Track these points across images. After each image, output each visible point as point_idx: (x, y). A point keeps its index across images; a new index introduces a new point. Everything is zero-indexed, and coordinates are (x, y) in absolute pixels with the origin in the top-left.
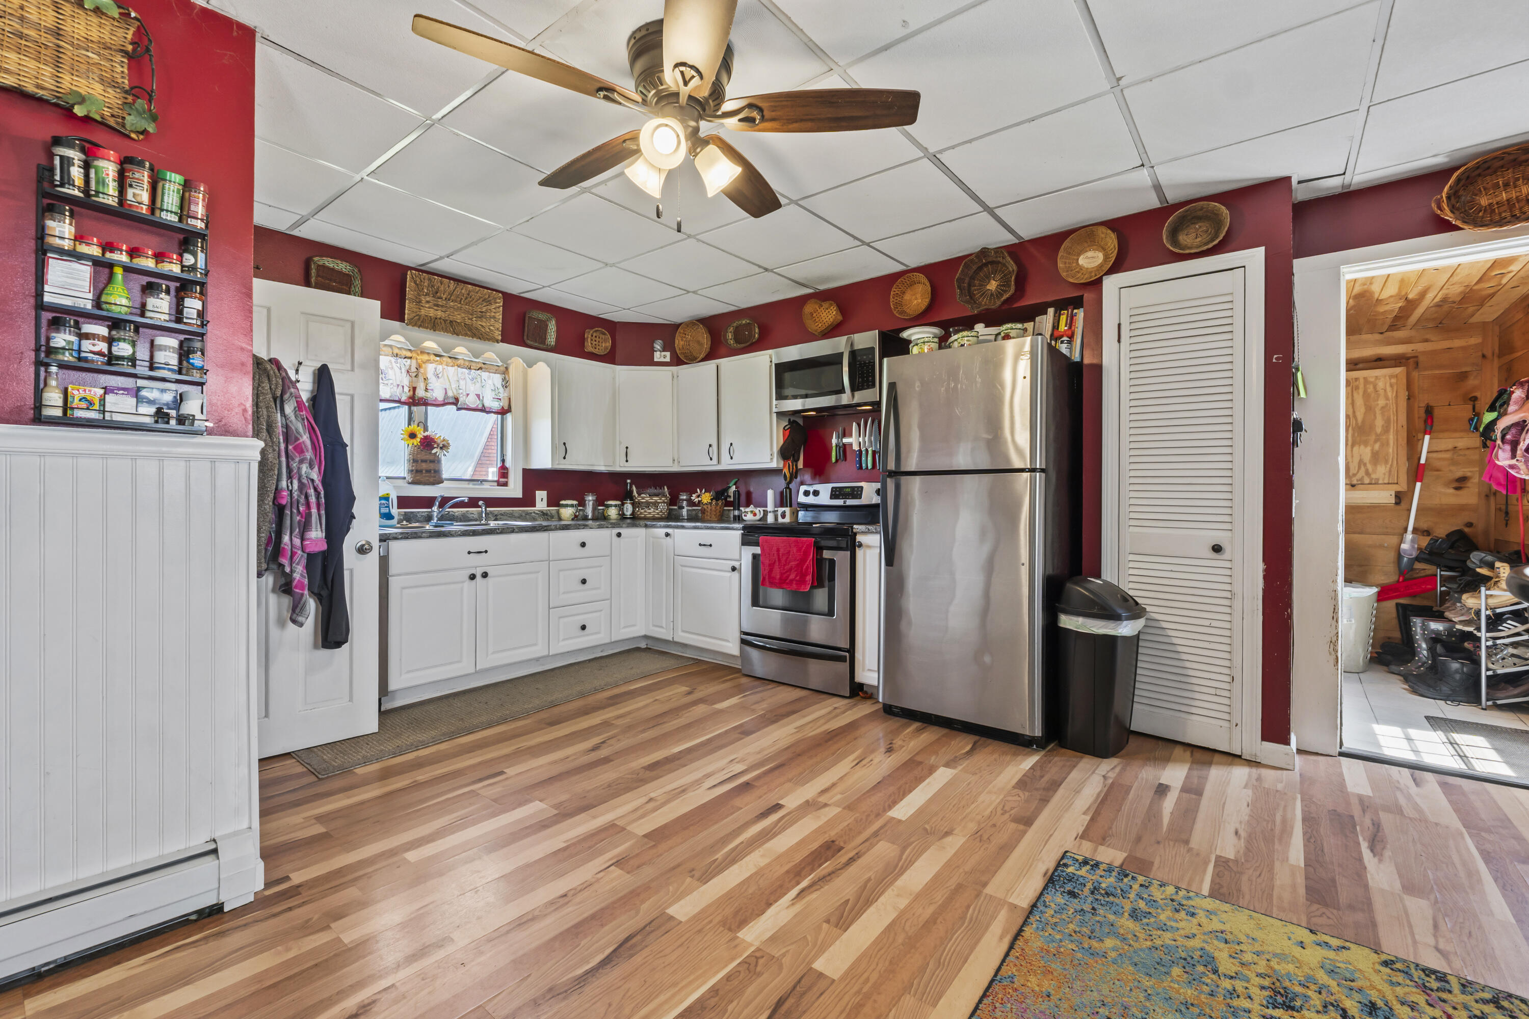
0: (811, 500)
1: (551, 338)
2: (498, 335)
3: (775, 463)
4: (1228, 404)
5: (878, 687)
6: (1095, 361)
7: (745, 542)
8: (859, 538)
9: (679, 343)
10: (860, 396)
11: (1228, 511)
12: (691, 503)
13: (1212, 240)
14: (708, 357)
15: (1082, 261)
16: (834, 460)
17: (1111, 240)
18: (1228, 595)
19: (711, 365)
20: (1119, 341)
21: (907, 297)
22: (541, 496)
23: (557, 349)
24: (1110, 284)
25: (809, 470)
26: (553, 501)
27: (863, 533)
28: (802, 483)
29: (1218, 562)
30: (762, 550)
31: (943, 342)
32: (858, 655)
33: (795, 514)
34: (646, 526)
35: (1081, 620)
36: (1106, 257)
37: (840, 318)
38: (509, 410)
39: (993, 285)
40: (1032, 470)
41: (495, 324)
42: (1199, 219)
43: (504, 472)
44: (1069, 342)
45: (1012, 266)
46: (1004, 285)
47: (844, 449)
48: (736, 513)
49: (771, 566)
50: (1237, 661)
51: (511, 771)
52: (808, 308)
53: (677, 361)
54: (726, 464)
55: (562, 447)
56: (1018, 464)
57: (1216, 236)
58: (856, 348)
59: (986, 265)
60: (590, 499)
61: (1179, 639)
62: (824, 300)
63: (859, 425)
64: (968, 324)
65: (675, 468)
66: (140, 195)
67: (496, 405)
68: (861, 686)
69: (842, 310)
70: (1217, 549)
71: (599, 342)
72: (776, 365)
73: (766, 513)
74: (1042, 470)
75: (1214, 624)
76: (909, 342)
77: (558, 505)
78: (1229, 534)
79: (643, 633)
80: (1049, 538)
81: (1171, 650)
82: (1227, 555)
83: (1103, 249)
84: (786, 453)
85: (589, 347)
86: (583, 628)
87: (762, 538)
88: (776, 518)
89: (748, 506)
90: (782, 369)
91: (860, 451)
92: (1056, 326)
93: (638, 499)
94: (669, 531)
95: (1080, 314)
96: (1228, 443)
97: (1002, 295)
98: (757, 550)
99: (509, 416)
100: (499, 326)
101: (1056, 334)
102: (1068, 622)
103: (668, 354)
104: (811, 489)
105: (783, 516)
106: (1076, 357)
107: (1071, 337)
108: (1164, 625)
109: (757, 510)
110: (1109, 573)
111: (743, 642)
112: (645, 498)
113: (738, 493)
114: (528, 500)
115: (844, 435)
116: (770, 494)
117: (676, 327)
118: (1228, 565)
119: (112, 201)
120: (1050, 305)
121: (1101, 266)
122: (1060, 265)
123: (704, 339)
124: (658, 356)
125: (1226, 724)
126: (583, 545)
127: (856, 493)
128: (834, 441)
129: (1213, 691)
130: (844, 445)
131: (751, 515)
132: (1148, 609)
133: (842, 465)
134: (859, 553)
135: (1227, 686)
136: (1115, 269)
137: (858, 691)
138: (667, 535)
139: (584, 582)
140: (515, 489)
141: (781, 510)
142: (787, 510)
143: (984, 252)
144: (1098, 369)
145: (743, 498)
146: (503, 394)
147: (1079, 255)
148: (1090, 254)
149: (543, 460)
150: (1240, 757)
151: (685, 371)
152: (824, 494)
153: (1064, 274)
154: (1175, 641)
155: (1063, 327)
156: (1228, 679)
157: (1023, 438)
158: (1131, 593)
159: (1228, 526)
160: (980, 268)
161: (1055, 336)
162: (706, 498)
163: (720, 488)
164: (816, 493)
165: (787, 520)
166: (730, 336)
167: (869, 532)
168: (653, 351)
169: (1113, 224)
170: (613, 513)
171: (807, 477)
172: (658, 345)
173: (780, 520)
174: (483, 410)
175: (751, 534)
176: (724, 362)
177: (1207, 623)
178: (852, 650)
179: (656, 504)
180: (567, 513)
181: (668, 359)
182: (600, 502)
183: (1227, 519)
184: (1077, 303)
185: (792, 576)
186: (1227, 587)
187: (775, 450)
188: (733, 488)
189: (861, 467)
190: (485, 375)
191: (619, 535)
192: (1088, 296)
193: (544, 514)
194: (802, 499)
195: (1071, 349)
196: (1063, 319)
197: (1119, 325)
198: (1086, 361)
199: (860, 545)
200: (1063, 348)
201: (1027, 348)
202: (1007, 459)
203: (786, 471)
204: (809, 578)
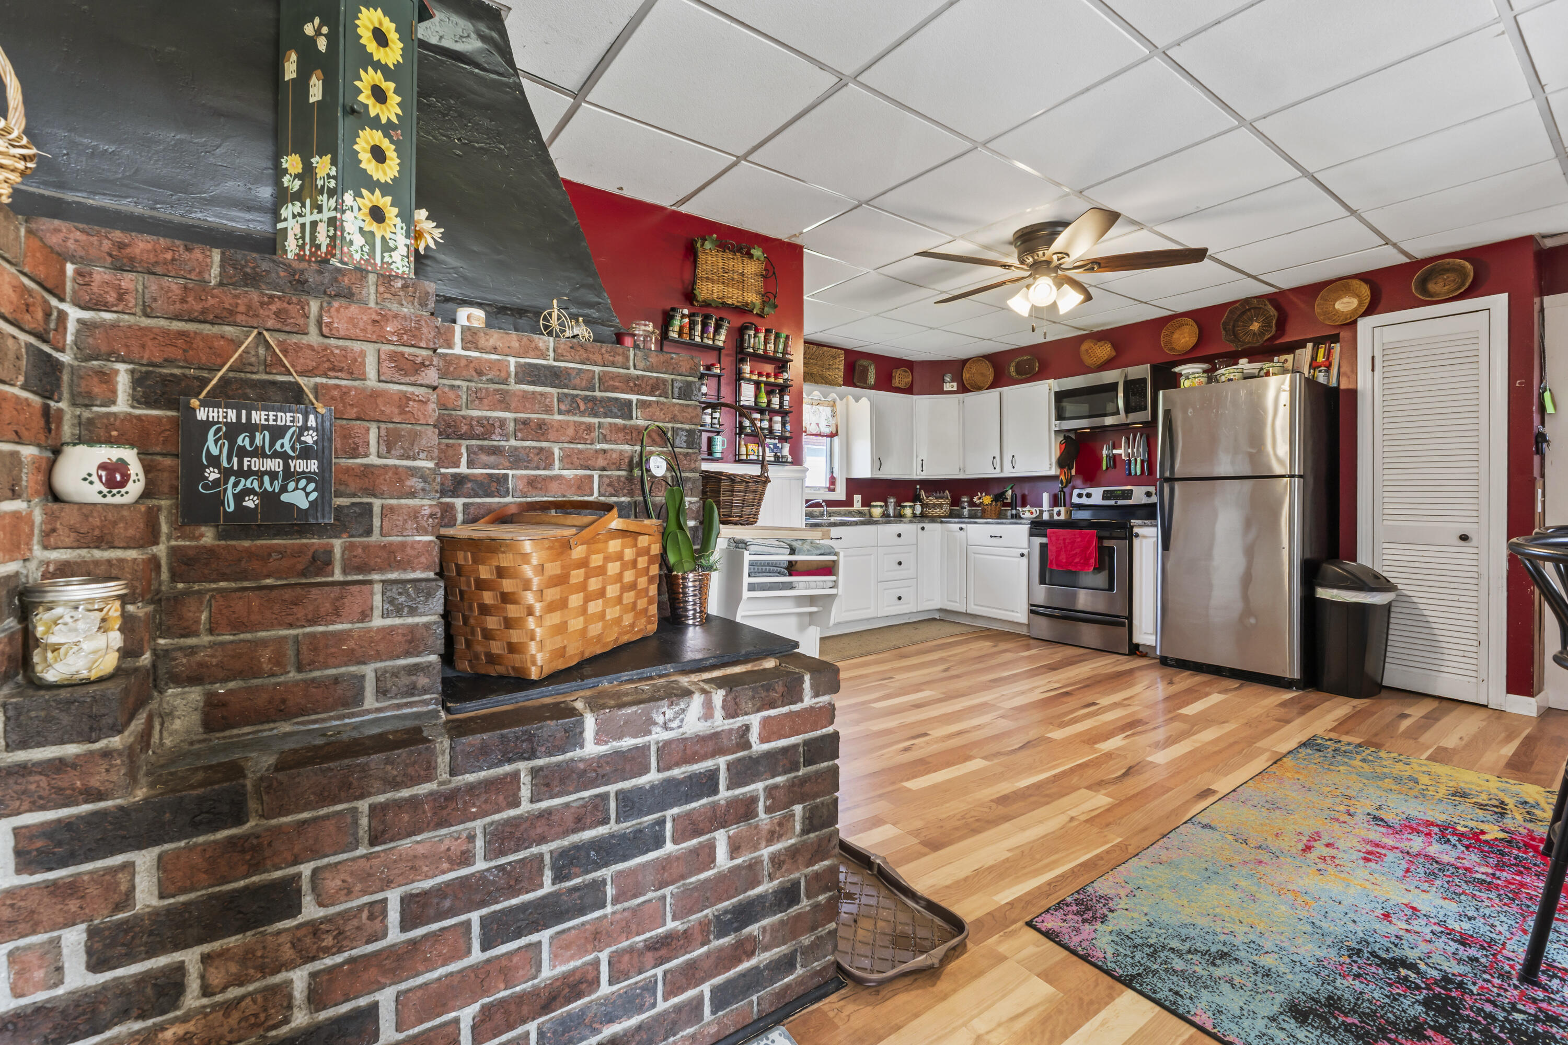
0: (1084, 501)
1: (872, 379)
2: (841, 381)
3: (1054, 471)
4: (1475, 421)
5: (1155, 647)
6: (1351, 386)
7: (1031, 534)
8: (1136, 530)
9: (966, 375)
10: (1134, 417)
11: (1475, 507)
12: (972, 504)
13: (1459, 288)
14: (991, 387)
15: (1339, 306)
16: (1104, 468)
17: (1365, 290)
18: (1475, 575)
19: (994, 393)
20: (1373, 370)
21: (1176, 336)
22: (857, 498)
23: (876, 387)
24: (1365, 325)
25: (1081, 477)
26: (866, 503)
27: (1140, 526)
28: (1074, 488)
29: (1465, 548)
30: (1050, 539)
31: (1210, 374)
32: (1136, 622)
33: (1069, 513)
34: (942, 522)
35: (1335, 591)
36: (1360, 303)
37: (1114, 354)
38: (836, 434)
39: (1255, 326)
40: (1292, 476)
41: (839, 372)
42: (1447, 270)
43: (833, 481)
44: (1327, 371)
45: (1273, 312)
46: (1266, 325)
47: (1114, 459)
48: (1014, 512)
49: (1058, 552)
50: (1484, 629)
51: (897, 677)
52: (1085, 347)
53: (964, 389)
54: (1008, 472)
55: (879, 462)
56: (1278, 470)
57: (1463, 284)
58: (1129, 378)
59: (1249, 310)
60: (892, 501)
61: (1429, 611)
62: (1099, 340)
63: (1128, 439)
64: (1232, 358)
65: (961, 476)
66: (771, 347)
67: (827, 431)
68: (1137, 646)
69: (1115, 346)
70: (1464, 538)
71: (901, 377)
72: (1056, 393)
73: (1041, 512)
74: (1300, 476)
75: (1462, 598)
76: (1181, 375)
77: (870, 506)
78: (1475, 526)
79: (938, 607)
80: (1307, 529)
81: (1422, 621)
82: (1474, 542)
83: (1358, 296)
84: (1062, 463)
85: (896, 383)
86: (900, 598)
87: (1049, 531)
88: (1051, 516)
89: (1024, 505)
90: (1060, 396)
91: (1130, 461)
92: (1314, 358)
93: (926, 500)
94: (963, 526)
95: (1337, 347)
96: (1475, 452)
97: (1264, 334)
98: (1044, 540)
99: (836, 439)
100: (842, 374)
101: (1314, 364)
102: (1323, 593)
103: (955, 384)
104: (1084, 492)
105: (1059, 514)
106: (1333, 383)
107: (1329, 367)
108: (1416, 600)
109: (1033, 510)
110: (1364, 558)
111: (1032, 612)
112: (932, 500)
113: (1014, 496)
114: (849, 502)
115: (1114, 447)
116: (1046, 497)
117: (964, 362)
118: (1475, 551)
119: (761, 352)
120: (1309, 340)
121: (1356, 310)
122: (1317, 310)
123: (990, 373)
124: (947, 387)
125: (1474, 680)
126: (899, 535)
127: (1128, 495)
128: (1105, 452)
129: (1461, 653)
130: (1114, 456)
131: (1028, 513)
132: (1399, 587)
133: (1112, 472)
134: (1136, 542)
135: (1474, 649)
136: (1369, 311)
137: (1135, 650)
138: (961, 529)
139: (900, 563)
140: (840, 494)
141: (1056, 509)
142: (1063, 509)
143: (1247, 301)
144: (1353, 394)
145: (1019, 501)
146: (832, 422)
147: (1335, 301)
148: (1345, 300)
149: (863, 470)
150: (1486, 706)
151: (971, 398)
152: (1096, 496)
153: (1321, 318)
154: (1426, 613)
155: (1321, 358)
156: (1475, 643)
157: (1283, 449)
158: (1385, 574)
159: (1475, 519)
160: (1244, 313)
161: (1314, 365)
162: (987, 500)
163: (997, 491)
164: (1089, 495)
165: (1062, 517)
166: (1012, 369)
167: (1145, 525)
168: (943, 381)
169: (1364, 277)
170: (908, 512)
171: (1079, 482)
172: (947, 378)
173: (1056, 517)
174: (820, 435)
175: (1038, 527)
176: (1006, 390)
177: (1456, 598)
178: (1130, 617)
179: (941, 506)
180: (877, 512)
181: (955, 389)
182: (898, 504)
183: (1474, 513)
184: (1335, 339)
185: (1077, 560)
186: (1475, 569)
187: (1054, 460)
188: (1010, 492)
189: (1130, 473)
190: (821, 408)
191: (923, 529)
192: (1344, 334)
193: (860, 513)
194: (1075, 500)
195: (1328, 377)
196: (1321, 352)
197: (1373, 358)
198: (1342, 386)
199: (1137, 536)
200: (1321, 378)
201: (1287, 386)
202: (1270, 468)
203: (1062, 477)
204: (1092, 561)
